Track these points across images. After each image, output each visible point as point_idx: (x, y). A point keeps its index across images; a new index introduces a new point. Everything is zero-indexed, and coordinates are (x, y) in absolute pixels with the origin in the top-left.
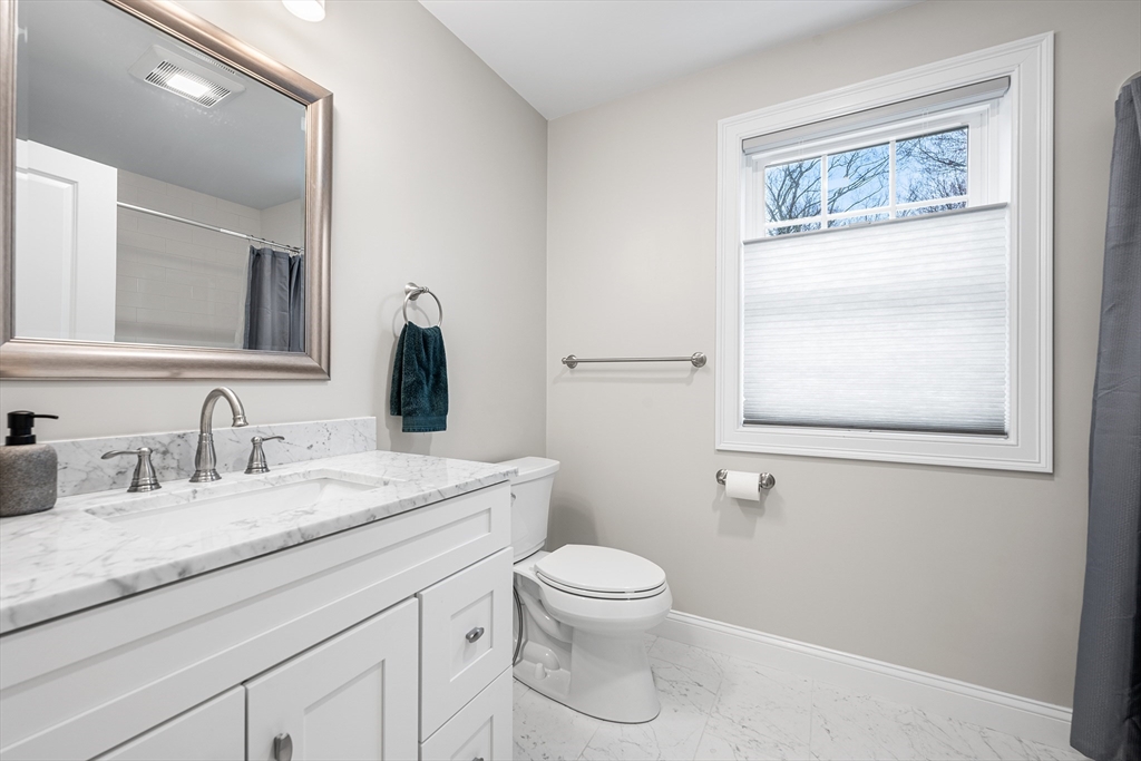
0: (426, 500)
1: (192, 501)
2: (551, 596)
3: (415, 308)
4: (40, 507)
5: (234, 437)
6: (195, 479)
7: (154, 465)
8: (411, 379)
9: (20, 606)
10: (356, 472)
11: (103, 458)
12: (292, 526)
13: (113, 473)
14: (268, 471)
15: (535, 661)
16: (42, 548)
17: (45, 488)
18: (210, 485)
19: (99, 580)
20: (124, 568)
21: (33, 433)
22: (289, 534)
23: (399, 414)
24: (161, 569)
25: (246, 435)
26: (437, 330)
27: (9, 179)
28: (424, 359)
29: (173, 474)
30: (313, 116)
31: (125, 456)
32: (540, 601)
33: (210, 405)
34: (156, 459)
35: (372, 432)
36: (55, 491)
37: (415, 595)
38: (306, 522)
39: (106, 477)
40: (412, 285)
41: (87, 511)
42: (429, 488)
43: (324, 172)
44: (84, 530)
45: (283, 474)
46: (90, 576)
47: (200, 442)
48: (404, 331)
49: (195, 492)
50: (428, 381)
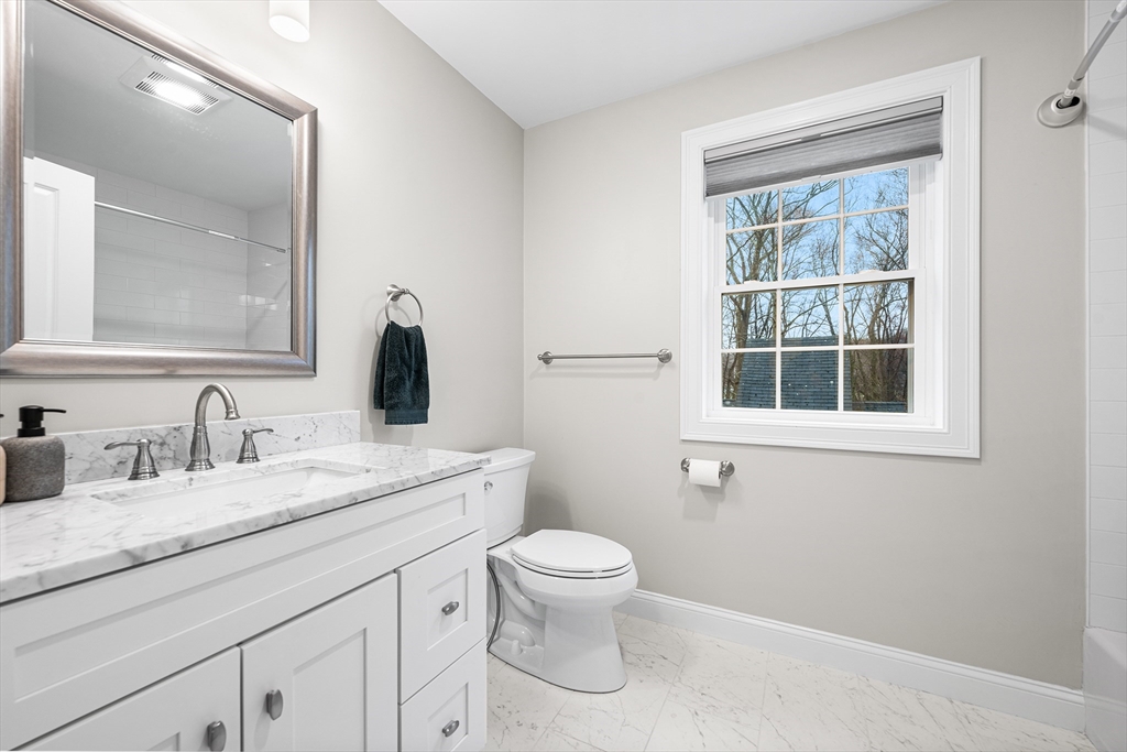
0: (404, 485)
1: (188, 488)
2: (526, 578)
3: (396, 308)
4: (49, 493)
5: (225, 430)
6: (190, 468)
7: (153, 455)
8: (394, 375)
9: (47, 571)
10: (340, 461)
11: (106, 448)
12: (282, 507)
13: (114, 463)
14: (258, 460)
15: (512, 638)
16: (57, 526)
17: (55, 476)
18: (204, 473)
19: (113, 550)
20: (134, 542)
21: (43, 426)
22: (279, 514)
23: (382, 407)
24: (166, 542)
25: (238, 427)
26: (418, 329)
27: (18, 194)
28: (407, 356)
29: (170, 464)
30: (298, 130)
31: (125, 447)
32: (516, 582)
33: (204, 400)
34: (154, 450)
35: (356, 426)
36: (63, 478)
37: (395, 571)
38: (294, 504)
39: (108, 467)
40: (394, 286)
41: (93, 496)
42: (407, 474)
43: (309, 182)
44: (94, 511)
45: (272, 464)
46: (105, 548)
47: (195, 434)
48: (387, 330)
49: (191, 479)
50: (410, 377)
